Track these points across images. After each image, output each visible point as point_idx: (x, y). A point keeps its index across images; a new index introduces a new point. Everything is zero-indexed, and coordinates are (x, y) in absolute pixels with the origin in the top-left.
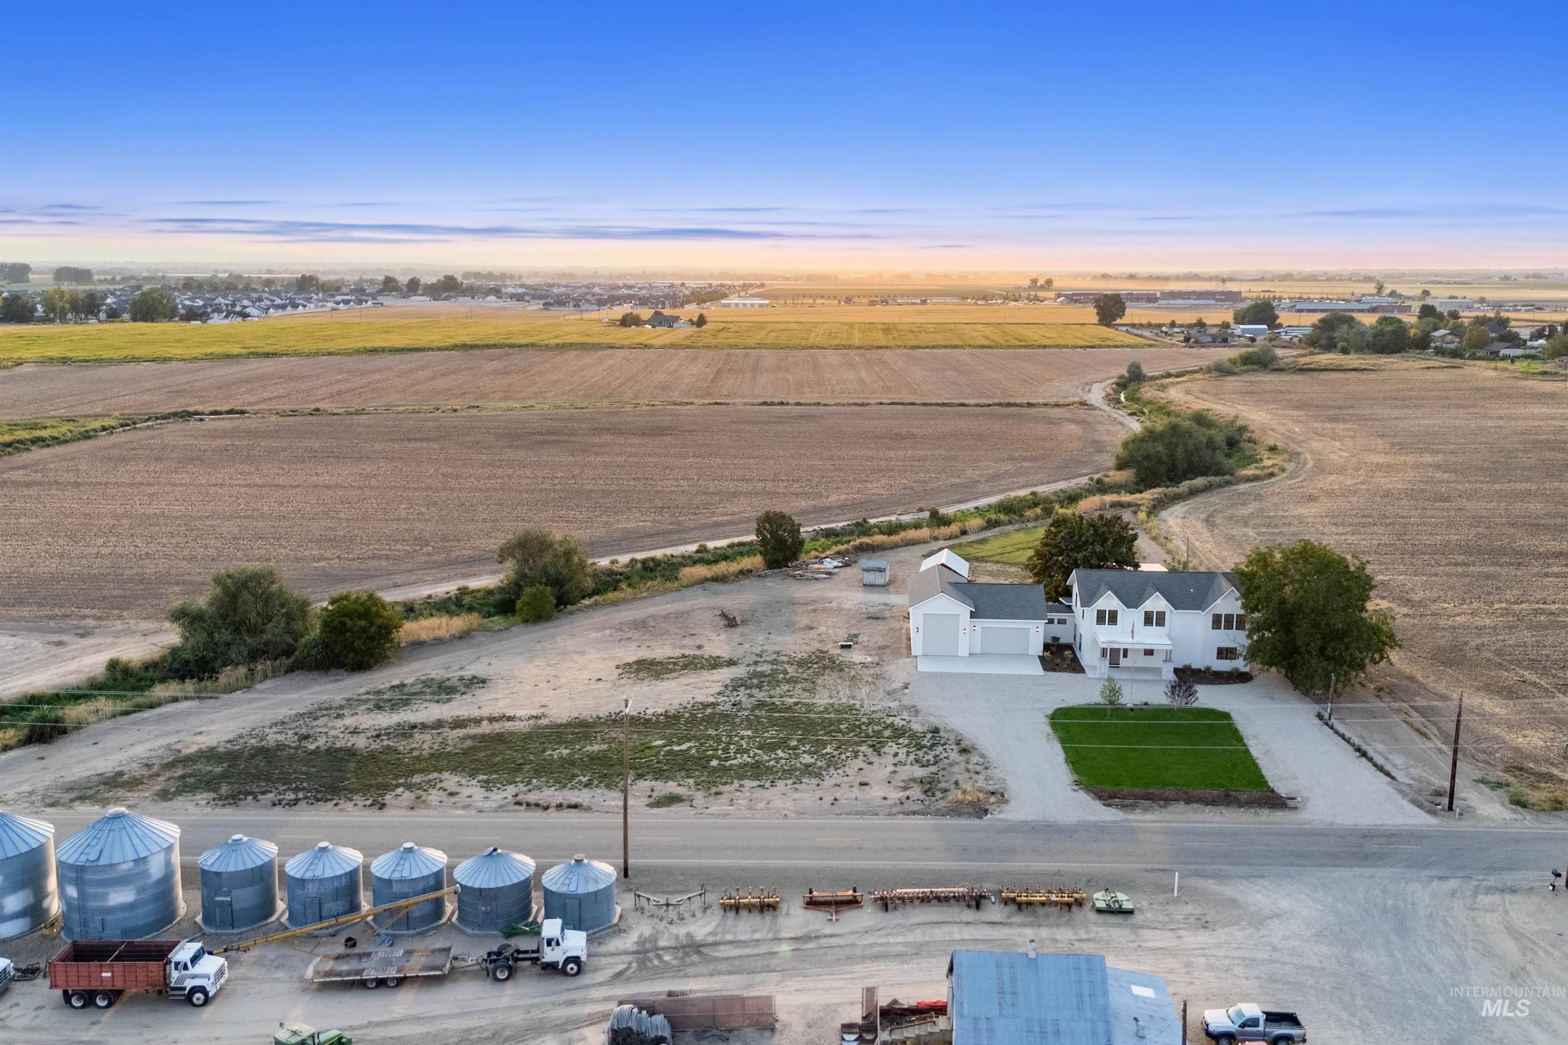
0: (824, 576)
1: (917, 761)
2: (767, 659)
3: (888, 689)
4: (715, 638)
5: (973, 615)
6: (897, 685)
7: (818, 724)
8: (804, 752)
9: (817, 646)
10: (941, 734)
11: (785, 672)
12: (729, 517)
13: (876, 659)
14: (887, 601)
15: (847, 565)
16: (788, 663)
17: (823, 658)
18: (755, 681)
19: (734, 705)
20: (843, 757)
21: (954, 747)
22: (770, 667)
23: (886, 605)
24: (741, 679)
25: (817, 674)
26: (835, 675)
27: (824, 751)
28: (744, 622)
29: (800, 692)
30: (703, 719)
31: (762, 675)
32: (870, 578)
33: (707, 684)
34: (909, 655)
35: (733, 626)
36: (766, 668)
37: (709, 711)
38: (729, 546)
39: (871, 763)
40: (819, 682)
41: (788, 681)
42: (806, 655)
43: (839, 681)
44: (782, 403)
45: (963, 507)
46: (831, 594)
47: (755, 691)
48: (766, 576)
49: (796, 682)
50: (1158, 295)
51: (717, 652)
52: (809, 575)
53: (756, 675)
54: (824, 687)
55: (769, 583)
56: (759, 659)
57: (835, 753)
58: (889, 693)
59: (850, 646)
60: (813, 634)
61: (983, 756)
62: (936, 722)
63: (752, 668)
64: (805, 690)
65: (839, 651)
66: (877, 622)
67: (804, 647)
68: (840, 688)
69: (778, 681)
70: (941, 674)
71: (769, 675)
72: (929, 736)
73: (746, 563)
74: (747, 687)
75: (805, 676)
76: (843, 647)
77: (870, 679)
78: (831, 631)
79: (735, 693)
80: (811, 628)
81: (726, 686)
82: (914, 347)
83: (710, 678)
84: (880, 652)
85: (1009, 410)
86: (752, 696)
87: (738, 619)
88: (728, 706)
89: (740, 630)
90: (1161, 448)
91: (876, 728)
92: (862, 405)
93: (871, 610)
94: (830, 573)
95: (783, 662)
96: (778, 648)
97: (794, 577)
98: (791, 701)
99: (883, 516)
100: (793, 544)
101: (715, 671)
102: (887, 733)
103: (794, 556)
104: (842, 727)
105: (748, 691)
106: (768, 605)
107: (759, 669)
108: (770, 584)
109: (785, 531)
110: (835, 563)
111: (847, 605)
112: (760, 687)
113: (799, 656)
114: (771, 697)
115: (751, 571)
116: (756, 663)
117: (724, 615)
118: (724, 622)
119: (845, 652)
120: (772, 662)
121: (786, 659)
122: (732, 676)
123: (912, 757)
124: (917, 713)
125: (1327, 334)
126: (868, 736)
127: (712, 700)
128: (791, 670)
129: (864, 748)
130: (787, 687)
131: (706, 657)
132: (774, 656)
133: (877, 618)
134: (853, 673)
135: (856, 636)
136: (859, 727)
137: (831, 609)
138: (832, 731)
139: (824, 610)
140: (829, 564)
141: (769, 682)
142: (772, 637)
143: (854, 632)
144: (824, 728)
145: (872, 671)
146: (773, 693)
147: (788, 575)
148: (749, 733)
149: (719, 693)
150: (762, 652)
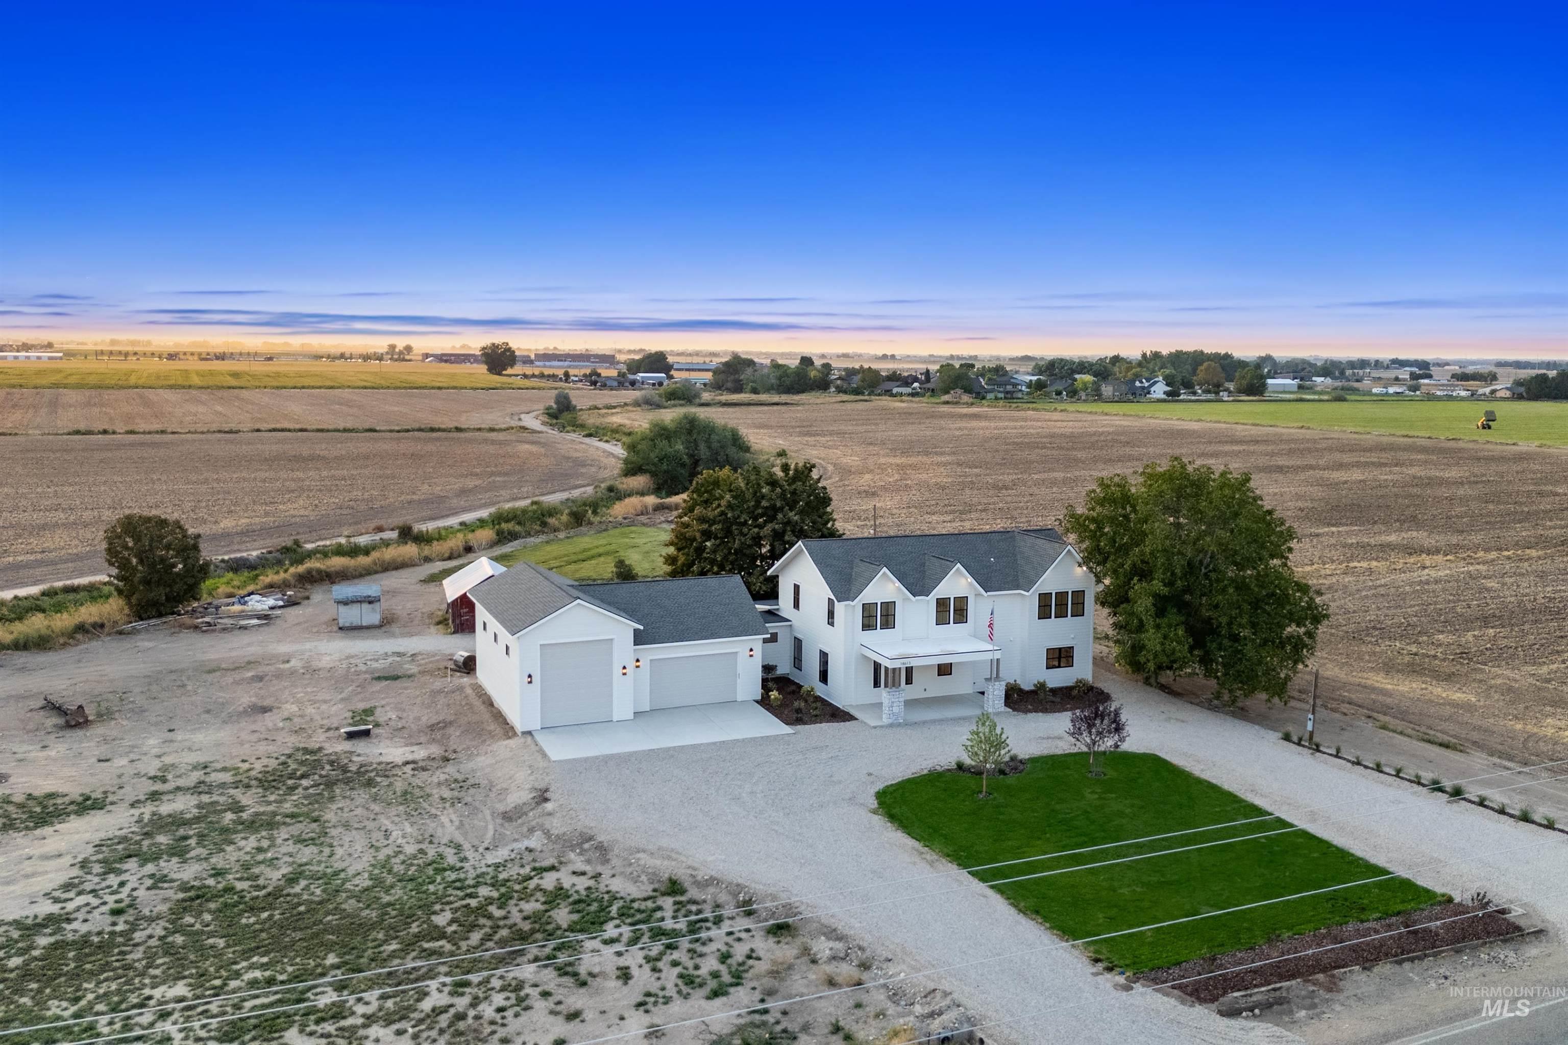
0: (255, 621)
1: (689, 980)
2: (181, 782)
3: (501, 808)
4: (35, 753)
5: (639, 639)
6: (519, 796)
7: (373, 926)
8: (370, 1020)
9: (291, 742)
10: (693, 893)
11: (237, 808)
12: (39, 556)
13: (435, 750)
14: (401, 649)
15: (292, 603)
16: (236, 785)
17: (317, 765)
18: (163, 839)
19: (116, 912)
20: (488, 1011)
21: (744, 923)
22: (193, 800)
23: (399, 654)
24: (124, 839)
25: (315, 800)
26: (361, 796)
27: (426, 1005)
28: (104, 716)
29: (290, 847)
30: (26, 973)
31: (177, 821)
32: (350, 615)
33: (28, 867)
34: (508, 730)
35: (78, 725)
36: (184, 804)
37: (43, 941)
38: (44, 594)
39: (573, 1016)
40: (330, 815)
41: (252, 826)
42: (273, 764)
43: (376, 807)
44: (105, 432)
45: (441, 523)
46: (283, 648)
47: (170, 866)
48: (134, 632)
49: (271, 825)
50: (533, 357)
51: (43, 786)
52: (228, 622)
53: (160, 824)
54: (347, 826)
55: (144, 642)
56: (159, 787)
57: (462, 1003)
58: (507, 817)
59: (367, 733)
60: (269, 720)
61: (832, 934)
62: (667, 868)
63: (147, 811)
64: (299, 840)
65: (347, 746)
66: (397, 683)
67: (262, 748)
68: (386, 823)
69: (225, 830)
70: (607, 759)
71: (197, 819)
72: (668, 903)
73: (89, 613)
74: (145, 860)
75: (288, 807)
76: (351, 736)
77: (447, 794)
78: (310, 710)
79: (113, 880)
80: (265, 710)
81: (84, 864)
82: (277, 388)
83: (36, 849)
84: (438, 735)
85: (435, 435)
86: (164, 879)
87: (90, 712)
88: (99, 921)
89: (98, 730)
90: (680, 447)
91: (530, 907)
92: (231, 432)
93: (375, 665)
94: (266, 617)
95: (223, 785)
96: (202, 758)
97: (196, 627)
98: (274, 876)
99: (321, 539)
100: (187, 570)
101: (47, 830)
102: (563, 916)
103: (192, 592)
104: (441, 920)
105: (150, 868)
106: (152, 679)
107: (165, 809)
108: (148, 644)
109: (168, 547)
110: (271, 602)
111: (325, 662)
112: (179, 851)
113: (258, 766)
114: (218, 873)
115: (102, 626)
116: (154, 796)
117: (53, 707)
118: (56, 720)
119: (360, 746)
120: (198, 788)
121: (227, 777)
122: (97, 837)
123: (670, 976)
124: (603, 851)
125: (732, 377)
126: (523, 937)
127: (47, 908)
128: (249, 799)
129: (527, 971)
130: (251, 843)
131: (19, 798)
132: (197, 775)
133: (396, 678)
134: (399, 786)
135: (369, 712)
136: (481, 910)
137: (293, 672)
138: (419, 937)
139: (279, 675)
140: (259, 604)
141: (201, 837)
142: (179, 736)
143: (361, 706)
144: (392, 932)
145: (440, 776)
146: (218, 861)
147: (183, 626)
148: (181, 989)
149: (67, 886)
150: (165, 768)
